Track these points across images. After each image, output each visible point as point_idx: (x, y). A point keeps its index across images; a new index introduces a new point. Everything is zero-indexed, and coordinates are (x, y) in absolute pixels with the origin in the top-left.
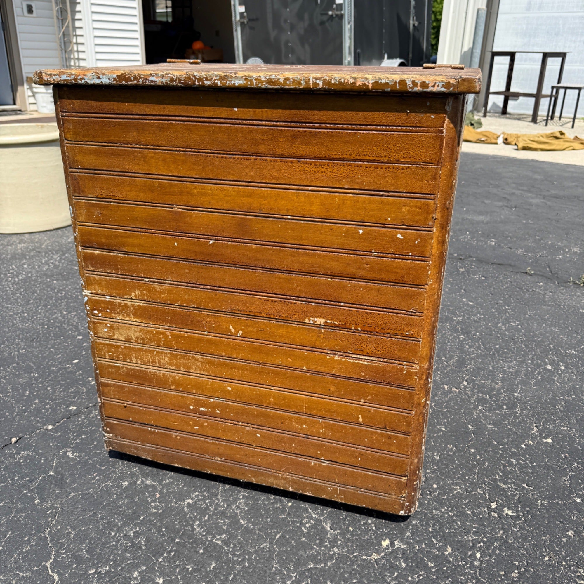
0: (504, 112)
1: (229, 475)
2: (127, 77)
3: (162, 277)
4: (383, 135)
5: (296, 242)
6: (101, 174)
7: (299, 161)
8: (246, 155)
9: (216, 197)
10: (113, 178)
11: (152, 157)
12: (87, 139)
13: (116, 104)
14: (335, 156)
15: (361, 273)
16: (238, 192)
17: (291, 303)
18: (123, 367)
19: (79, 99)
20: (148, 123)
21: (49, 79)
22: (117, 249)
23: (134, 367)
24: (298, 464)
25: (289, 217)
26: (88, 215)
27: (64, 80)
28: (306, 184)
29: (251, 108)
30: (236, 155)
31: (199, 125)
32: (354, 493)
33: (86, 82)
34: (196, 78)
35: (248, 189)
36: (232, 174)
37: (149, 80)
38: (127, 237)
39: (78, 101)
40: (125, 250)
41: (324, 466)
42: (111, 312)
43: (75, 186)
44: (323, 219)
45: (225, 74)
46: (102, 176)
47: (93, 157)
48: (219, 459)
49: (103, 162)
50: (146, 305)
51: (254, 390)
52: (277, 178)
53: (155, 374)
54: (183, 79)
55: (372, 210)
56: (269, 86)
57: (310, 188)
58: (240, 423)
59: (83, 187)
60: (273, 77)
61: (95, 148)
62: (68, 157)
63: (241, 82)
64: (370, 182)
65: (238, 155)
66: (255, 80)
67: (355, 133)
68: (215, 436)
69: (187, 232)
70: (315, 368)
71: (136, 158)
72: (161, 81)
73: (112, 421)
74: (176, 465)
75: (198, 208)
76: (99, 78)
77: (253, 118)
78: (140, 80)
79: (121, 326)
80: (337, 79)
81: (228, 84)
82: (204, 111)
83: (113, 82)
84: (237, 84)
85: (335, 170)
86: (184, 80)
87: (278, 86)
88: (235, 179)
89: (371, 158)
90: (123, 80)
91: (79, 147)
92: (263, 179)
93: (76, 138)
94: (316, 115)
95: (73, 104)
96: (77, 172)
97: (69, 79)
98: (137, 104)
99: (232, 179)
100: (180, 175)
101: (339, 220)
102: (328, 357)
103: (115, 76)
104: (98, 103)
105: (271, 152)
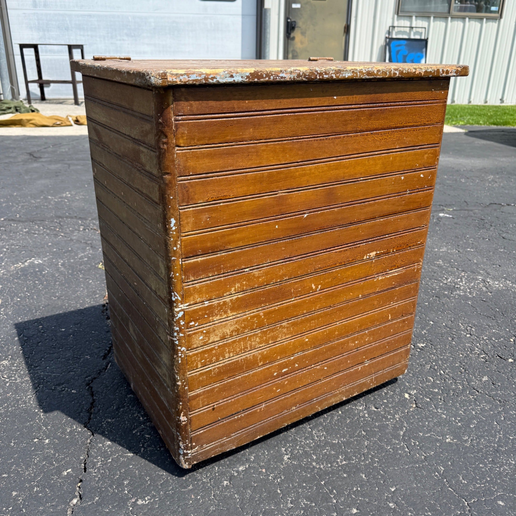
0: (43, 98)
1: (301, 417)
2: (259, 74)
3: (261, 262)
4: (419, 107)
5: (364, 198)
6: (212, 177)
7: (372, 134)
8: (337, 135)
9: (313, 175)
10: (226, 178)
11: (264, 151)
12: (201, 142)
13: (236, 102)
14: (393, 126)
15: (400, 209)
16: (330, 166)
17: (357, 247)
18: (215, 369)
19: (198, 100)
20: (265, 118)
21: (175, 80)
22: (222, 248)
23: (226, 363)
24: (351, 374)
25: (362, 179)
26: (196, 223)
27: (193, 80)
28: (374, 150)
29: (346, 95)
30: (330, 136)
31: (306, 114)
32: (382, 375)
33: (218, 81)
34: (318, 73)
35: (337, 163)
36: (327, 153)
37: (279, 76)
38: (233, 234)
39: (197, 102)
40: (230, 247)
41: (367, 366)
42: (209, 317)
43: (183, 195)
44: (382, 175)
45: (339, 68)
46: (214, 178)
47: (207, 161)
48: (295, 408)
49: (218, 163)
50: (244, 295)
51: (325, 331)
52: (356, 149)
53: (246, 359)
54: (307, 74)
55: (410, 161)
56: (367, 77)
57: (376, 153)
58: (313, 366)
59: (193, 194)
60: (370, 69)
61: (210, 151)
62: (179, 165)
63: (350, 75)
64: (410, 141)
65: (332, 135)
66: (359, 72)
67: (406, 108)
68: (293, 389)
69: (287, 212)
70: (366, 292)
71: (250, 154)
72: (290, 77)
73: (198, 433)
74: (259, 437)
75: (299, 188)
76: (232, 76)
77: (346, 104)
78: (272, 77)
79: (217, 327)
80: (406, 69)
81: (341, 76)
82: (312, 101)
83: (246, 80)
84: (346, 77)
85: (392, 136)
86: (309, 75)
87: (373, 77)
88: (328, 156)
89: (412, 124)
90: (256, 77)
91: (193, 152)
92: (347, 152)
93: (190, 143)
94: (385, 97)
95: (191, 106)
96: (188, 180)
97: (199, 78)
98: (257, 100)
99: (326, 157)
100: (286, 162)
101: (391, 173)
102: (375, 280)
103: (248, 74)
104: (218, 103)
105: (355, 129)
